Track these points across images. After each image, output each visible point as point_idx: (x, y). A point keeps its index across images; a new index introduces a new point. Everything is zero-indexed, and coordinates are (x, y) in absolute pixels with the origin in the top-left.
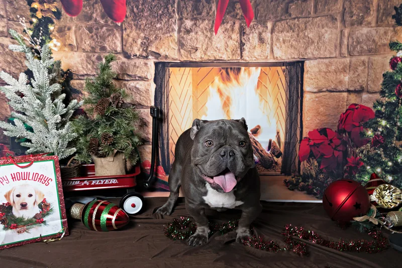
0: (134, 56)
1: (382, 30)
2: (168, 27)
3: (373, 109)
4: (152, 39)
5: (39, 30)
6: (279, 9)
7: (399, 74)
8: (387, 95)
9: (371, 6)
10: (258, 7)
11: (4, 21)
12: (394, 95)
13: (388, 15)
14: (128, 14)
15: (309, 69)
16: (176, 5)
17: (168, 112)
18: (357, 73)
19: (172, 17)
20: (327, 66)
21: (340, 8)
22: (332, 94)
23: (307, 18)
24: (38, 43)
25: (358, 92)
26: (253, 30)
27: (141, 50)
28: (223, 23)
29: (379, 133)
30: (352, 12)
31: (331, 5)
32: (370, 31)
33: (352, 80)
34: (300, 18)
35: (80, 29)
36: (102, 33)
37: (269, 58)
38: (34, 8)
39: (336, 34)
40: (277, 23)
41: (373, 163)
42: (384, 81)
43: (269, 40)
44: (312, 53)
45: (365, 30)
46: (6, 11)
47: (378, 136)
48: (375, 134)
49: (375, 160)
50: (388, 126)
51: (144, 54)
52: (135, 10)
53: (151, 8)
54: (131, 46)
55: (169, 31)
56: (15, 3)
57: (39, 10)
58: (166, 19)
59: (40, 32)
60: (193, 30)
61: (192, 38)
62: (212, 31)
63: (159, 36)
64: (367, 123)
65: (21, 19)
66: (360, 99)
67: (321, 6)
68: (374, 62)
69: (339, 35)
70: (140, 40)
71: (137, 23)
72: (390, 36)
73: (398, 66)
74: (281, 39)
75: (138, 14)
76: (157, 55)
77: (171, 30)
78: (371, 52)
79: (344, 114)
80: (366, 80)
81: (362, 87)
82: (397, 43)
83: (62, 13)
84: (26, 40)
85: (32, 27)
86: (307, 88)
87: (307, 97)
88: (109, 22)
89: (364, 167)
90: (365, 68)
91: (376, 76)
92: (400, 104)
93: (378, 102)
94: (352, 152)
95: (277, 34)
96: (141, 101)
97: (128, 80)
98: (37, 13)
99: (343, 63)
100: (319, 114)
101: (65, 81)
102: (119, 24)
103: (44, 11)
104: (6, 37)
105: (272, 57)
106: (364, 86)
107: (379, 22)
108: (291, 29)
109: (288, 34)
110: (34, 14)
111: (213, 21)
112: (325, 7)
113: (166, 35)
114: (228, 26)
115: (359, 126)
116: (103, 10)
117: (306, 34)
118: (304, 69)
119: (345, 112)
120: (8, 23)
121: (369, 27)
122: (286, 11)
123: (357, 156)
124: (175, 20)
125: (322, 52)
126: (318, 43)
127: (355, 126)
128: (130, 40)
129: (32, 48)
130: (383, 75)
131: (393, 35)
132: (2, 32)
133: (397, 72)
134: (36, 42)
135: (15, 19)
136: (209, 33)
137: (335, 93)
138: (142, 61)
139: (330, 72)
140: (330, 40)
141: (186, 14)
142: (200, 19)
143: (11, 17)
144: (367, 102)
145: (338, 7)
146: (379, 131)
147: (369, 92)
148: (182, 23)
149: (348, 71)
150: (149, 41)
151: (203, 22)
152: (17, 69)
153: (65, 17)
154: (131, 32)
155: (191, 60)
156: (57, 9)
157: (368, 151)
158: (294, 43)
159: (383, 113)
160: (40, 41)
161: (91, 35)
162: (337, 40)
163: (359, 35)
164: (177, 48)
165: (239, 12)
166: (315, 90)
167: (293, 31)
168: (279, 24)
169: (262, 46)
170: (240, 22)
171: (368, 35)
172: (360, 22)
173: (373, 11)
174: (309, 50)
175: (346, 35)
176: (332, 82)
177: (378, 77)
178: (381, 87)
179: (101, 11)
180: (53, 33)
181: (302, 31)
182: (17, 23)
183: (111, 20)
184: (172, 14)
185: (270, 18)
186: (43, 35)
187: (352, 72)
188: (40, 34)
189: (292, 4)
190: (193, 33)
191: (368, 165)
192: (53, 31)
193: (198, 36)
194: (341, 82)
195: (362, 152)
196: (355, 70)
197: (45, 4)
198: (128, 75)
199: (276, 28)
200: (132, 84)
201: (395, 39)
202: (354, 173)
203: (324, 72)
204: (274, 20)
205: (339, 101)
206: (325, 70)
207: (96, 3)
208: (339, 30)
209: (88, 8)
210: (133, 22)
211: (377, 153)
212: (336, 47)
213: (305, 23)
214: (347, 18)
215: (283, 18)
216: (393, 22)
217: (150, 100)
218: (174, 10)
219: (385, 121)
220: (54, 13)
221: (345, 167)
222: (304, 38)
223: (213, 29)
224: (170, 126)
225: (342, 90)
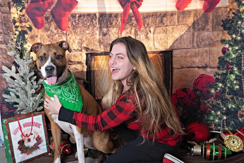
0: (74, 50)
1: (216, 33)
2: (93, 33)
3: (214, 77)
4: (84, 40)
5: (20, 38)
6: (157, 20)
7: (227, 57)
8: (221, 69)
9: (209, 20)
10: (145, 19)
11: (2, 35)
12: (225, 69)
13: (219, 25)
14: (70, 26)
15: (176, 55)
16: (97, 20)
17: (94, 82)
18: (203, 57)
19: (95, 27)
20: (186, 53)
21: (192, 20)
22: (189, 69)
23: (173, 25)
24: (19, 45)
25: (205, 67)
26: (143, 32)
27: (78, 46)
28: (125, 29)
29: (218, 91)
30: (198, 23)
31: (187, 18)
32: (209, 33)
33: (200, 61)
34: (169, 26)
35: (43, 37)
36: (55, 38)
37: (152, 49)
38: (17, 26)
39: (190, 35)
40: (157, 28)
41: (216, 109)
42: (219, 61)
43: (152, 38)
44: (177, 46)
45: (206, 33)
46: (3, 30)
47: (217, 93)
48: (216, 91)
49: (216, 107)
50: (223, 87)
51: (80, 49)
52: (74, 23)
53: (83, 22)
54: (72, 44)
55: (93, 35)
56: (7, 24)
57: (20, 27)
58: (92, 28)
59: (20, 39)
60: (108, 34)
61: (107, 39)
62: (119, 34)
63: (88, 38)
64: (211, 85)
65: (10, 33)
66: (206, 71)
67: (181, 19)
68: (212, 51)
69: (192, 35)
70: (77, 40)
71: (75, 31)
72: (221, 36)
73: (226, 53)
74: (159, 38)
75: (75, 26)
76: (87, 49)
77: (94, 34)
78: (210, 45)
79: (196, 80)
80: (208, 61)
81: (206, 65)
82: (225, 40)
83: (33, 28)
84: (13, 44)
85: (16, 36)
86: (175, 66)
87: (175, 71)
88: (59, 32)
89: (210, 111)
90: (207, 54)
91: (214, 59)
92: (229, 74)
93: (216, 73)
94: (203, 103)
95: (157, 35)
96: (78, 76)
97: (71, 64)
98: (18, 28)
99: (195, 52)
100: (182, 80)
101: (35, 66)
102: (65, 32)
103: (22, 27)
104: (3, 44)
105: (154, 48)
106: (207, 64)
107: (214, 29)
108: (165, 32)
109: (163, 35)
110: (17, 29)
111: (119, 28)
112: (183, 20)
113: (92, 37)
114: (128, 30)
115: (206, 87)
116: (56, 25)
117: (173, 35)
118: (172, 55)
119: (197, 79)
120: (4, 36)
121: (208, 32)
122: (161, 21)
123: (206, 105)
124: (97, 28)
125: (182, 45)
126: (180, 40)
127: (204, 87)
128: (71, 41)
129: (16, 49)
130: (218, 58)
131: (222, 35)
132: (1, 41)
133: (226, 56)
134: (18, 45)
135: (8, 33)
136: (117, 35)
137: (191, 69)
138: (79, 53)
139: (187, 57)
140: (187, 38)
141: (103, 25)
142: (112, 27)
143: (5, 33)
144: (210, 73)
145: (191, 20)
146: (218, 90)
147: (210, 67)
148: (101, 30)
149: (197, 56)
150: (82, 41)
151: (113, 29)
152: (9, 61)
153: (34, 30)
154: (72, 36)
155: (107, 51)
156: (30, 26)
157: (212, 102)
158: (166, 40)
159: (220, 79)
160: (20, 44)
161: (49, 39)
162: (191, 38)
163: (203, 36)
164: (99, 45)
165: (134, 22)
166: (180, 67)
167: (166, 33)
168: (157, 29)
169: (148, 42)
170: (135, 28)
171: (208, 36)
172: (203, 28)
173: (210, 23)
174: (175, 44)
175: (196, 36)
176: (189, 62)
177: (215, 59)
178: (218, 64)
179: (55, 25)
180: (28, 39)
181: (171, 33)
182: (8, 35)
183: (60, 30)
184: (95, 25)
185: (152, 25)
186: (22, 40)
187: (200, 57)
188: (20, 40)
189: (165, 18)
190: (108, 36)
191: (212, 110)
192: (28, 38)
193: (111, 37)
194: (194, 62)
195: (209, 102)
196: (202, 55)
197: (23, 23)
198: (71, 61)
199: (156, 32)
200: (73, 66)
201: (224, 38)
202: (204, 115)
203: (184, 57)
204: (155, 26)
205: (193, 73)
206: (184, 56)
207: (52, 21)
208: (192, 32)
209: (47, 24)
210: (72, 31)
211: (217, 103)
212: (190, 42)
213: (173, 29)
214: (196, 27)
215: (160, 25)
216: (222, 28)
217: (84, 75)
218: (96, 23)
219: (221, 84)
220: (28, 28)
221: (199, 111)
222: (172, 37)
223: (119, 33)
224: (96, 89)
225: (194, 66)
